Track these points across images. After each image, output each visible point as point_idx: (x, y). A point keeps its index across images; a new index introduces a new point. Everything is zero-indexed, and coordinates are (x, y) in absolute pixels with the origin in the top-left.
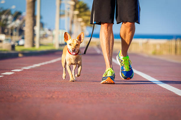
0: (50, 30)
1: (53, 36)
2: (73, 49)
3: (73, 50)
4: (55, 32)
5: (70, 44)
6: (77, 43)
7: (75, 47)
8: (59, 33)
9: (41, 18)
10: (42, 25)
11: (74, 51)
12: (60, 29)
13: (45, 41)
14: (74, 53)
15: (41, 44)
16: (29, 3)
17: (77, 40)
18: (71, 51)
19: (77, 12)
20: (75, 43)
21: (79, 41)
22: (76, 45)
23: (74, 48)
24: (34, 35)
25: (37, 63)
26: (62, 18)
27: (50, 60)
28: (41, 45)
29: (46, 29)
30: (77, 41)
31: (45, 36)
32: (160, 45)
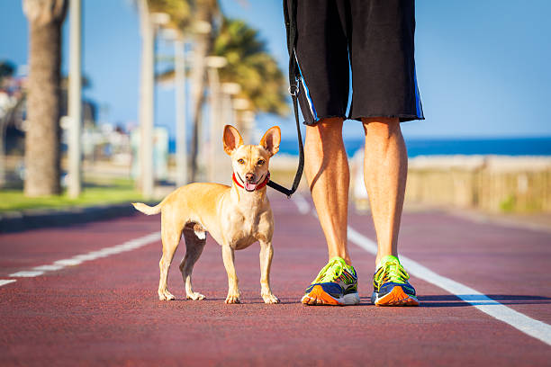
0: (119, 130)
1: (133, 153)
2: (249, 173)
3: (250, 176)
4: (138, 139)
5: (241, 161)
6: (262, 158)
7: (256, 169)
8: (155, 141)
9: (85, 83)
10: (90, 112)
11: (251, 179)
12: (156, 125)
13: (100, 172)
14: (253, 187)
15: (87, 181)
16: (38, 31)
17: (261, 147)
18: (244, 180)
19: (217, 62)
20: (255, 156)
21: (266, 152)
22: (259, 163)
23: (251, 171)
24: (60, 149)
25: (69, 256)
26: (166, 85)
27: (121, 243)
28: (85, 185)
29: (107, 127)
30: (260, 150)
31: (101, 153)
32: (530, 176)
